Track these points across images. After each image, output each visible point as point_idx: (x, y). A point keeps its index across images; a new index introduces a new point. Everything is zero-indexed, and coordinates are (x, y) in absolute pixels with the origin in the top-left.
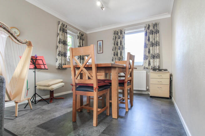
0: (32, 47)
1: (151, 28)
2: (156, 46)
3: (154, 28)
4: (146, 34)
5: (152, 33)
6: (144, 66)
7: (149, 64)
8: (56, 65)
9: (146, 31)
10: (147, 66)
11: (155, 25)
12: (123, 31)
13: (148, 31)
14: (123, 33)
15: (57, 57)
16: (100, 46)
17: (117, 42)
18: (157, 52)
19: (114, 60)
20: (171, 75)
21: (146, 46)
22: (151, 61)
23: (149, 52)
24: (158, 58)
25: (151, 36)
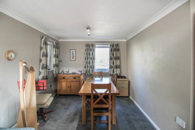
0: (35, 72)
1: (114, 47)
2: (118, 59)
3: (116, 47)
4: (111, 51)
5: (115, 50)
6: (109, 73)
7: (114, 72)
8: (40, 78)
9: (111, 48)
10: (112, 73)
11: (117, 45)
12: (94, 45)
13: (112, 49)
14: (94, 47)
15: (41, 70)
16: (73, 54)
17: (90, 53)
18: (119, 64)
19: (87, 68)
20: (129, 82)
21: (111, 59)
22: (115, 70)
23: (113, 63)
24: (119, 68)
25: (114, 53)
